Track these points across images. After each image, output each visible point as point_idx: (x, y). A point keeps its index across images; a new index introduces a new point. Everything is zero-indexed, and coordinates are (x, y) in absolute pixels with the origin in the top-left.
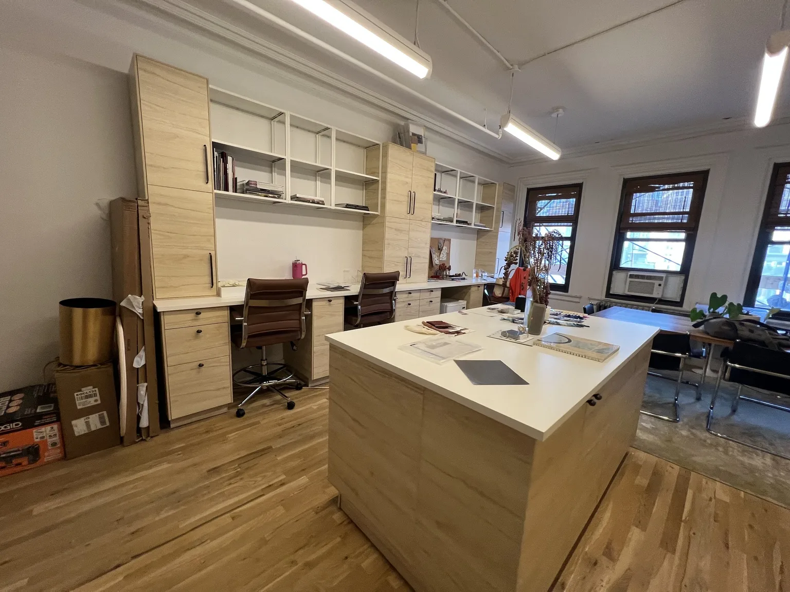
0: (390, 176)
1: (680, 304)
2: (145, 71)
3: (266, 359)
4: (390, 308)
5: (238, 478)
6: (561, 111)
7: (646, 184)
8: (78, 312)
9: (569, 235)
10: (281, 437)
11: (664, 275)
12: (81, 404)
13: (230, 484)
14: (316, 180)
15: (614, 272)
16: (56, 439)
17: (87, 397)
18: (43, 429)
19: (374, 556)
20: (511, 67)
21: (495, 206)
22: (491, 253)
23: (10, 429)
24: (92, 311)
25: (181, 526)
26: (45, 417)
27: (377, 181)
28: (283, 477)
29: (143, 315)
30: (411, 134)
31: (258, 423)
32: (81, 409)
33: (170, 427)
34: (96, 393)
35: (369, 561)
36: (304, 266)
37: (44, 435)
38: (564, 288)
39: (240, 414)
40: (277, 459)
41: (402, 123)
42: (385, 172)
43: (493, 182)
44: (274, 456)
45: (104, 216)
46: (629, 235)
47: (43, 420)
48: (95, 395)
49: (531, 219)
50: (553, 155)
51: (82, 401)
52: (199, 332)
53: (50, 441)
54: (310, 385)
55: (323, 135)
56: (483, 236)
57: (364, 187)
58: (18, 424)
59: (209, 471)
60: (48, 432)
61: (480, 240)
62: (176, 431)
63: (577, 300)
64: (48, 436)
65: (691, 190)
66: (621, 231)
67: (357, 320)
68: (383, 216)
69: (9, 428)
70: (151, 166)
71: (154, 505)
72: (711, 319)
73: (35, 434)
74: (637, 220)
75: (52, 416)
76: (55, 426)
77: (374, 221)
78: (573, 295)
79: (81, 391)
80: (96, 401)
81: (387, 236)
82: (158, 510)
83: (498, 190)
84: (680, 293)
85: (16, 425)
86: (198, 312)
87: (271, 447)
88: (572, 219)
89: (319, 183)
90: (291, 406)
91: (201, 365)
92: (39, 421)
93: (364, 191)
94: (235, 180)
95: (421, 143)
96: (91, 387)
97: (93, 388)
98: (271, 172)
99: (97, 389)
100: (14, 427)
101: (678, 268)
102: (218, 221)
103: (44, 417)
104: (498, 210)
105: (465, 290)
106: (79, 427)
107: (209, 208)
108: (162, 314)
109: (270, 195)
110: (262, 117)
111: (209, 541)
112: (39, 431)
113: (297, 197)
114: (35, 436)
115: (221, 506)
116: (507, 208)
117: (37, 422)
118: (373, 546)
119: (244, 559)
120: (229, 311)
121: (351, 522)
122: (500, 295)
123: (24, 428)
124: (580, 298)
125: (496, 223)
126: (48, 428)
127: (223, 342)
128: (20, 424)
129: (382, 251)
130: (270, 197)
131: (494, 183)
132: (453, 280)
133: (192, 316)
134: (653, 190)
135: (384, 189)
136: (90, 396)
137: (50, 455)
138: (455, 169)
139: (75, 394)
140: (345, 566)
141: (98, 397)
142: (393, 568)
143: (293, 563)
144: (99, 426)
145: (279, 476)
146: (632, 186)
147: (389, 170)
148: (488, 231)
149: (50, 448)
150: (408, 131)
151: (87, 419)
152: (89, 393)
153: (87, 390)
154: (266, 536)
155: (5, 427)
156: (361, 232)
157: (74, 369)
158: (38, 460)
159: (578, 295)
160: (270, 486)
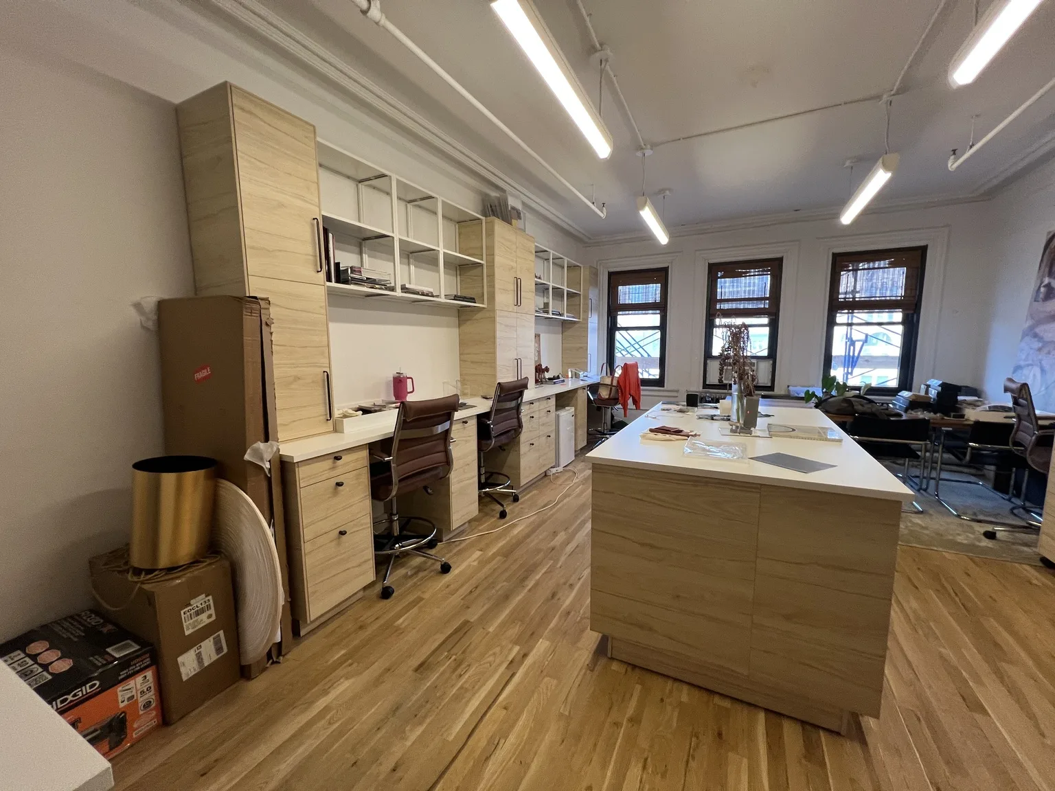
0: (499, 260)
1: (771, 388)
2: (242, 109)
3: (397, 513)
4: (516, 424)
5: (463, 666)
6: (667, 192)
7: (734, 269)
8: (169, 479)
9: (658, 324)
10: (468, 607)
11: (754, 361)
12: (189, 627)
13: (461, 676)
14: (409, 265)
15: (708, 361)
16: (151, 696)
17: (198, 614)
18: (131, 683)
19: (685, 688)
20: (644, 147)
21: (581, 293)
22: (581, 348)
23: (83, 696)
24: (190, 476)
25: (451, 738)
26: (135, 662)
27: (481, 265)
28: (517, 649)
29: (270, 470)
30: (509, 208)
31: (421, 599)
32: (189, 635)
33: (299, 635)
34: (210, 605)
35: (685, 694)
36: (409, 381)
37: (134, 693)
38: (659, 382)
39: (386, 593)
40: (489, 632)
41: (494, 194)
42: (491, 255)
43: (578, 264)
44: (482, 630)
45: (150, 324)
46: (718, 321)
47: (132, 668)
48: (209, 607)
49: (614, 308)
50: (663, 238)
51: (191, 621)
52: (339, 484)
53: (141, 701)
54: (444, 539)
55: (416, 206)
56: (569, 328)
57: (458, 272)
58: (95, 685)
59: (416, 670)
60: (139, 687)
61: (565, 333)
62: (313, 638)
63: (675, 394)
64: (139, 692)
65: (769, 276)
66: (711, 318)
67: (491, 443)
68: (492, 309)
69: (81, 695)
70: (252, 248)
71: (384, 731)
72: (829, 398)
73: (120, 694)
74: (726, 306)
75: (144, 657)
76: (149, 674)
77: (479, 316)
78: (669, 389)
79: (189, 605)
80: (210, 616)
81: (498, 334)
82: (400, 733)
83: (584, 274)
84: (770, 377)
85: (91, 687)
86: (337, 457)
87: (466, 622)
88: (661, 307)
89: (412, 267)
90: (446, 569)
91: (342, 533)
92: (125, 672)
93: (459, 277)
94: (337, 265)
95: (520, 219)
96: (203, 596)
97: (206, 596)
98: (361, 253)
99: (210, 598)
100: (88, 691)
101: (765, 353)
102: (331, 325)
103: (132, 663)
104: (586, 297)
105: (570, 395)
106: (188, 664)
107: (321, 307)
108: (296, 465)
109: (377, 286)
110: (349, 177)
111: (502, 741)
112: (127, 688)
113: (407, 288)
114: (120, 699)
115: (475, 703)
116: (593, 294)
117: (123, 674)
118: (676, 680)
119: (563, 741)
120: (368, 451)
121: (634, 667)
122: (607, 397)
123: (103, 689)
124: (677, 391)
125: (584, 311)
126: (139, 679)
127: (363, 495)
128: (98, 683)
129: (494, 353)
130: (376, 288)
131: (578, 266)
132: (555, 383)
133: (328, 463)
134: (740, 275)
135: (491, 276)
136: (202, 611)
137: (142, 723)
138: (547, 249)
139: (182, 612)
140: (669, 708)
141: (212, 611)
142: (711, 692)
143: (617, 725)
144: (215, 657)
145: (511, 650)
146: (717, 270)
147: (497, 251)
148: (575, 322)
149: (141, 712)
150: (506, 205)
151: (198, 649)
152: (201, 607)
153: (198, 602)
154: (561, 710)
155: (75, 695)
156: (456, 331)
157: (166, 574)
158: (125, 737)
159: (676, 388)
160: (512, 662)
